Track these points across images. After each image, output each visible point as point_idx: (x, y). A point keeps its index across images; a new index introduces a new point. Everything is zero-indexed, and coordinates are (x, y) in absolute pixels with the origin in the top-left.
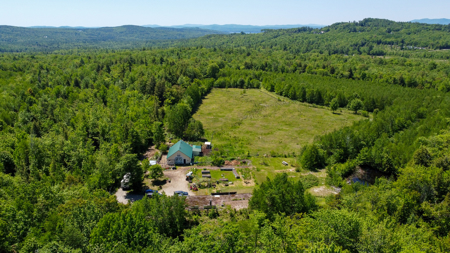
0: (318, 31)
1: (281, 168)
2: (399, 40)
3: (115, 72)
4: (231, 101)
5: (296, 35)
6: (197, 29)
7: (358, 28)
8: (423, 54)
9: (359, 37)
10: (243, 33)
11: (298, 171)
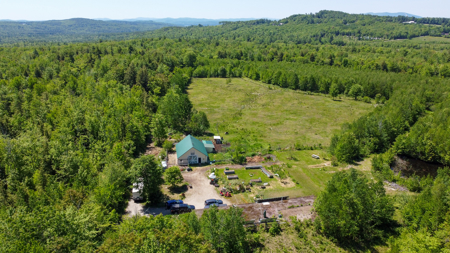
0: (277, 23)
1: (314, 163)
2: (356, 31)
3: (81, 62)
4: (218, 90)
5: (255, 27)
6: (151, 23)
7: (315, 19)
8: (380, 44)
9: (318, 29)
10: (200, 26)
11: (335, 165)
